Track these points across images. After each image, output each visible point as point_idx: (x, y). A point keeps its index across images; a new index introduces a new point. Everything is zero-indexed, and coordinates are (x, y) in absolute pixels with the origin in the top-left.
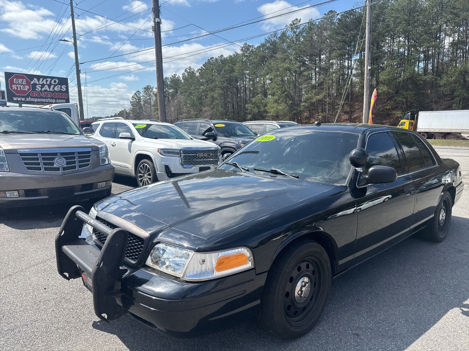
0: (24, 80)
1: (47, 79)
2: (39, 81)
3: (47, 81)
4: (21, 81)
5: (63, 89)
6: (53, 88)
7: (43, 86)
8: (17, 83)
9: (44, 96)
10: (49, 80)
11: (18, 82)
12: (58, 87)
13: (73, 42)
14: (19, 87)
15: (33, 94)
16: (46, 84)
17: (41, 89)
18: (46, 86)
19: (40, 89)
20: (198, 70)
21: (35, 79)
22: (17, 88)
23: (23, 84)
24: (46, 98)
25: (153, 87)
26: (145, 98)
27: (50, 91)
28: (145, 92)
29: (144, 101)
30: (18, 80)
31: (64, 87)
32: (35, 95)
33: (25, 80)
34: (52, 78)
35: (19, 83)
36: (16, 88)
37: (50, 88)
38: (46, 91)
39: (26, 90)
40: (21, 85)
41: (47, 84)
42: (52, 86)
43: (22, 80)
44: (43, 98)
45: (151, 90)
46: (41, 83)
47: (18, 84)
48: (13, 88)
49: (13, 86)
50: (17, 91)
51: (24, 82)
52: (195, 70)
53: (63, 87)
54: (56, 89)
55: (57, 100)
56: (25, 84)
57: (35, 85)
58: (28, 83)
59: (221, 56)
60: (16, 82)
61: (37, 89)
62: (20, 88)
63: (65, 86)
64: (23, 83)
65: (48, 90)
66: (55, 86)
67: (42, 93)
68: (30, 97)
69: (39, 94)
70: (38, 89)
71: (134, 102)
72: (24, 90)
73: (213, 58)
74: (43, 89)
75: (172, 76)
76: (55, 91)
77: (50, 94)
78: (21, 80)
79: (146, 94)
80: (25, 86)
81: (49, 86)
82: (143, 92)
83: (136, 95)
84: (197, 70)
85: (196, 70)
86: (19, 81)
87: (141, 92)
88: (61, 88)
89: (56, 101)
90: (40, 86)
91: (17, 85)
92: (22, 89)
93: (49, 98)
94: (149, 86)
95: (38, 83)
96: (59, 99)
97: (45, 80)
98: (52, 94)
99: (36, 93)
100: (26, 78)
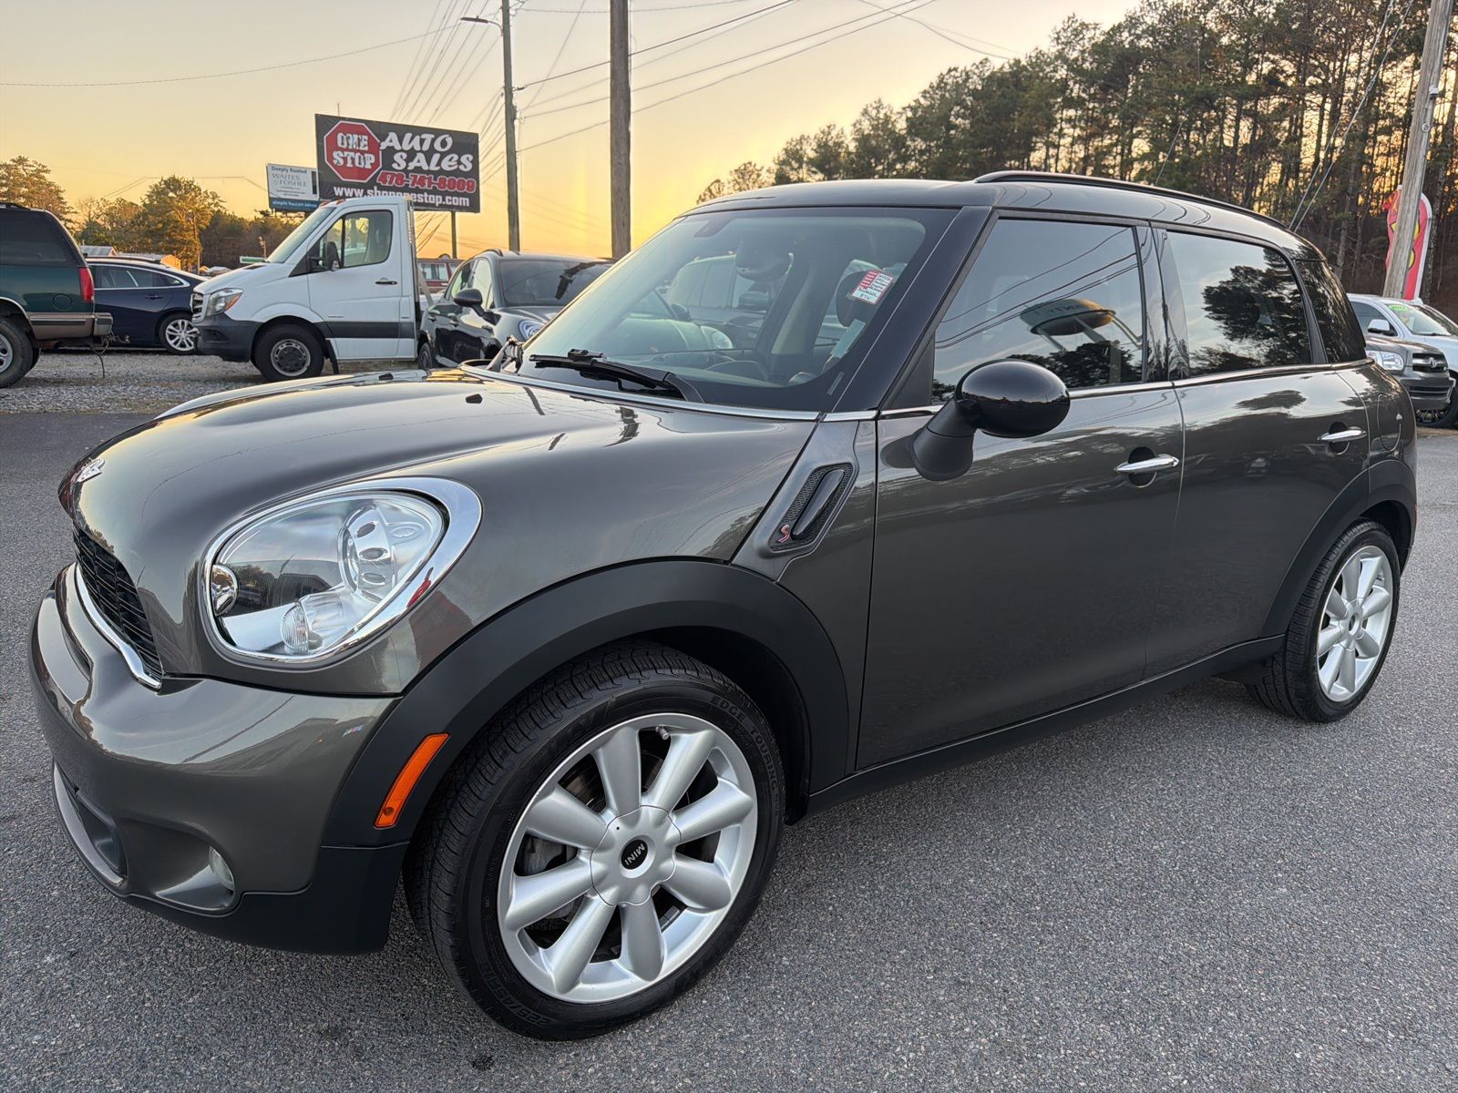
1: (424, 136)
2: (401, 141)
3: (422, 141)
4: (356, 140)
5: (465, 167)
6: (439, 164)
7: (411, 154)
8: (345, 146)
9: (413, 184)
10: (428, 137)
11: (348, 144)
12: (450, 160)
13: (501, 24)
14: (349, 158)
15: (383, 178)
16: (419, 152)
17: (407, 166)
18: (420, 156)
19: (403, 165)
20: (904, 109)
21: (393, 136)
22: (345, 159)
23: (361, 148)
24: (417, 191)
25: (763, 168)
27: (429, 172)
28: (738, 183)
30: (348, 138)
31: (466, 160)
32: (390, 182)
34: (437, 132)
35: (350, 147)
36: (342, 162)
37: (429, 162)
38: (419, 169)
40: (355, 151)
41: (421, 151)
42: (436, 157)
44: (410, 191)
45: (754, 176)
46: (407, 147)
47: (347, 150)
48: (335, 162)
49: (335, 154)
51: (362, 144)
52: (894, 112)
53: (464, 159)
54: (445, 165)
55: (447, 198)
56: (366, 148)
57: (391, 151)
58: (373, 148)
59: (981, 63)
61: (395, 166)
62: (353, 159)
63: (471, 157)
65: (425, 167)
66: (443, 155)
67: (407, 177)
68: (375, 188)
69: (400, 178)
70: (399, 165)
73: (955, 69)
74: (412, 166)
75: (823, 132)
76: (442, 172)
77: (429, 179)
78: (356, 136)
79: (740, 189)
80: (366, 155)
81: (429, 155)
82: (731, 185)
83: (710, 191)
84: (901, 110)
85: (897, 108)
87: (726, 183)
88: (459, 162)
89: (444, 200)
90: (405, 156)
91: (346, 153)
93: (426, 190)
94: (750, 163)
95: (398, 147)
96: (453, 194)
97: (417, 138)
98: (435, 179)
99: (393, 175)
100: (366, 133)
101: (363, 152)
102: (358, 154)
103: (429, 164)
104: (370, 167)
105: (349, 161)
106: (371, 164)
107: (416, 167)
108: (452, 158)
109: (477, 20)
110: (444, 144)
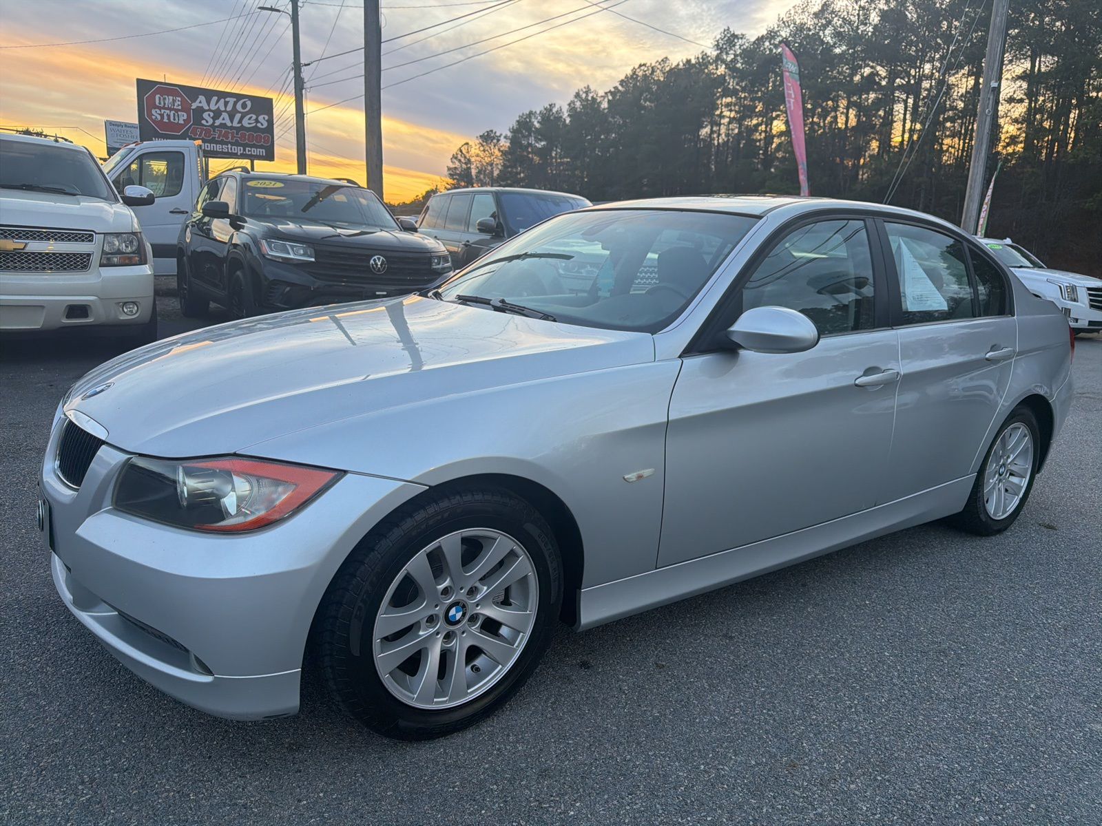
0: (177, 98)
1: (227, 99)
2: (208, 103)
3: (226, 104)
4: (171, 100)
5: (262, 125)
6: (240, 122)
7: (217, 114)
8: (162, 106)
9: (219, 137)
10: (232, 100)
11: (165, 104)
12: (250, 119)
13: (291, 13)
14: (165, 115)
15: (194, 131)
16: (223, 111)
17: (214, 123)
18: (225, 115)
19: (211, 121)
20: (606, 93)
21: (202, 98)
22: (162, 116)
23: (175, 107)
24: (222, 143)
25: (501, 135)
26: (480, 162)
27: (232, 128)
28: (483, 146)
29: (478, 167)
30: (165, 99)
31: (263, 119)
32: (200, 135)
33: (180, 99)
34: (239, 97)
35: (166, 106)
36: (159, 117)
37: (232, 120)
38: (223, 126)
39: (181, 122)
40: (170, 109)
41: (225, 111)
42: (238, 116)
43: (173, 99)
44: (217, 142)
45: (495, 141)
46: (213, 107)
47: (164, 108)
48: (153, 117)
49: (153, 112)
50: (160, 123)
51: (176, 104)
52: (599, 95)
53: (261, 118)
54: (245, 123)
55: (247, 149)
56: (180, 108)
57: (200, 110)
58: (186, 109)
59: (662, 60)
60: (160, 103)
61: (204, 122)
62: (169, 116)
63: (267, 117)
64: (174, 105)
65: (229, 124)
66: (244, 115)
67: (214, 131)
68: (188, 139)
69: (208, 132)
70: (207, 122)
71: (455, 168)
72: (176, 122)
73: (644, 65)
74: (217, 123)
75: (545, 109)
76: (243, 128)
77: (233, 134)
78: (171, 98)
79: (484, 151)
80: (179, 113)
81: (232, 115)
82: (477, 147)
83: (461, 151)
84: (603, 94)
85: (601, 93)
86: (167, 102)
87: (473, 145)
88: (257, 121)
89: (244, 150)
90: (212, 114)
91: (163, 111)
92: (172, 120)
93: (230, 142)
94: (492, 131)
95: (206, 108)
96: (252, 146)
97: (222, 101)
98: (237, 134)
99: (202, 130)
100: (180, 96)
101: (177, 111)
102: (173, 112)
103: (232, 122)
104: (182, 122)
105: (166, 117)
106: (184, 120)
107: (221, 124)
108: (251, 117)
109: (272, 9)
110: (244, 106)
